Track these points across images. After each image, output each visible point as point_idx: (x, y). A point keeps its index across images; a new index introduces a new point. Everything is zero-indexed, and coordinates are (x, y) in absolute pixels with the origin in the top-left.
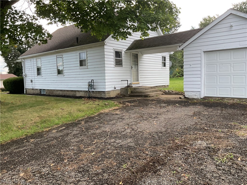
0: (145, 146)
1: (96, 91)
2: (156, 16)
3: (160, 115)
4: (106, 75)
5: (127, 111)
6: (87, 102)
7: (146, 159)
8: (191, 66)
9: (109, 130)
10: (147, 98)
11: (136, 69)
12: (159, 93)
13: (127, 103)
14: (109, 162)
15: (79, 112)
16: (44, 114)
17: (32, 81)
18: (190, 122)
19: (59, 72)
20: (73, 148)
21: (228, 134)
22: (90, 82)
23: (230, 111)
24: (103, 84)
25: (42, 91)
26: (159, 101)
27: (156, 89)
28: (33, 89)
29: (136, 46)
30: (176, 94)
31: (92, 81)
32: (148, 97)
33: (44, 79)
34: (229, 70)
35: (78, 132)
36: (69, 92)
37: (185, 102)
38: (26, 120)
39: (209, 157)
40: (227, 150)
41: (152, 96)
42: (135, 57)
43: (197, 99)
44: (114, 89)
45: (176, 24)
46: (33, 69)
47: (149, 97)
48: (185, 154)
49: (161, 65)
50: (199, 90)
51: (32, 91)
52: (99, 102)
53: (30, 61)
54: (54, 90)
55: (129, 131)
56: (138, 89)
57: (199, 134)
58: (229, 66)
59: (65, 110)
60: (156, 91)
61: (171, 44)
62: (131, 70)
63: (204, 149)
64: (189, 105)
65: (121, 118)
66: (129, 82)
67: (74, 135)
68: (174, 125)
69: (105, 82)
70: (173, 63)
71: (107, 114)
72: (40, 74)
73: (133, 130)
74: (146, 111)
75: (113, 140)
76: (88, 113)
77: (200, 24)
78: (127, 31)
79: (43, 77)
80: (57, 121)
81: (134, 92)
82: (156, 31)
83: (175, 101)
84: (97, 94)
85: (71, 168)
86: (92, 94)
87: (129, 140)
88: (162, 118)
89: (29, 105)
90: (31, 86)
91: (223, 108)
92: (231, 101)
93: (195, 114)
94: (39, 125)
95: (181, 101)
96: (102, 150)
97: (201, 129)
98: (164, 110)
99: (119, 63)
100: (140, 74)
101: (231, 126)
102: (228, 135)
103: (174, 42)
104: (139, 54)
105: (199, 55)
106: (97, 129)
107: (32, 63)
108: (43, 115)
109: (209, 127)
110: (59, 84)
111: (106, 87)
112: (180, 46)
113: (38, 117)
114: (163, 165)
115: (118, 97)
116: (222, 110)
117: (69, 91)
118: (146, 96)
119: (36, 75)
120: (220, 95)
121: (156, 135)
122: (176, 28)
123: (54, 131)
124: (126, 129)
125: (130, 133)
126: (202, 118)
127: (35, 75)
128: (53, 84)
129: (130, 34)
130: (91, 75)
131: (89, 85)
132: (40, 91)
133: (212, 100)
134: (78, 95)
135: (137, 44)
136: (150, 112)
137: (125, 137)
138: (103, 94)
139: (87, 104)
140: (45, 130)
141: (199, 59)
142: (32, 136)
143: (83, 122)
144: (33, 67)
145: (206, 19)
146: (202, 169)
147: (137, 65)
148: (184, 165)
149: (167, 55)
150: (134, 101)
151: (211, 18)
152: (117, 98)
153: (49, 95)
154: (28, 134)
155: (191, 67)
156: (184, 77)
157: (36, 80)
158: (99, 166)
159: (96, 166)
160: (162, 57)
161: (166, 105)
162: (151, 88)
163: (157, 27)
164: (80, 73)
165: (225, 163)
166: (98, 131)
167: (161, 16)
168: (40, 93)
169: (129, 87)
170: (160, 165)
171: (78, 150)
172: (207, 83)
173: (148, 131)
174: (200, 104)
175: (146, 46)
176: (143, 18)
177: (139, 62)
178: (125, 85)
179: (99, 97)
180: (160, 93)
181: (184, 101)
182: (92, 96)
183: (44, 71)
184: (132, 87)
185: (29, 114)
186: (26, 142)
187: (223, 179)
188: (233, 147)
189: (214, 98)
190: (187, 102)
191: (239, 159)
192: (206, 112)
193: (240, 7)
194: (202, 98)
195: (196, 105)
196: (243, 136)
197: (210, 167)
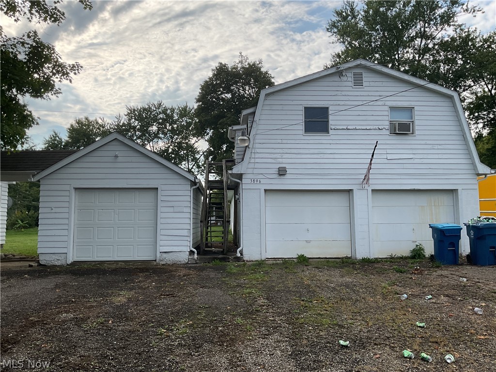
8: (52, 209)
18: (50, 296)
23: (110, 278)
30: (22, 260)
34: (113, 219)
37: (40, 272)
39: (76, 326)
40: (98, 317)
43: (61, 266)
48: (45, 329)
50: (64, 251)
57: (64, 307)
58: (113, 213)
63: (71, 321)
64: (47, 276)
68: (25, 302)
77: (70, 129)
83: (21, 270)
91: (100, 275)
92: (114, 266)
93: (57, 286)
95: (33, 270)
97: (66, 302)
101: (108, 294)
102: (102, 303)
103: (23, 167)
105: (67, 193)
109: (78, 298)
112: (34, 176)
114: (15, 343)
116: (99, 278)
120: (97, 257)
126: (68, 290)
133: (85, 266)
141: (67, 199)
145: (82, 123)
146: (67, 337)
148: (44, 338)
149: (3, 185)
151: (91, 122)
155: (53, 211)
156: (39, 228)
165: (95, 327)
172: (78, 239)
174: (66, 272)
181: (39, 270)
187: (90, 340)
188: (106, 314)
189: (88, 263)
190: (44, 271)
191: (110, 322)
192: (74, 282)
193: (140, 115)
194: (69, 264)
195: (58, 275)
196: (119, 302)
197: (76, 333)
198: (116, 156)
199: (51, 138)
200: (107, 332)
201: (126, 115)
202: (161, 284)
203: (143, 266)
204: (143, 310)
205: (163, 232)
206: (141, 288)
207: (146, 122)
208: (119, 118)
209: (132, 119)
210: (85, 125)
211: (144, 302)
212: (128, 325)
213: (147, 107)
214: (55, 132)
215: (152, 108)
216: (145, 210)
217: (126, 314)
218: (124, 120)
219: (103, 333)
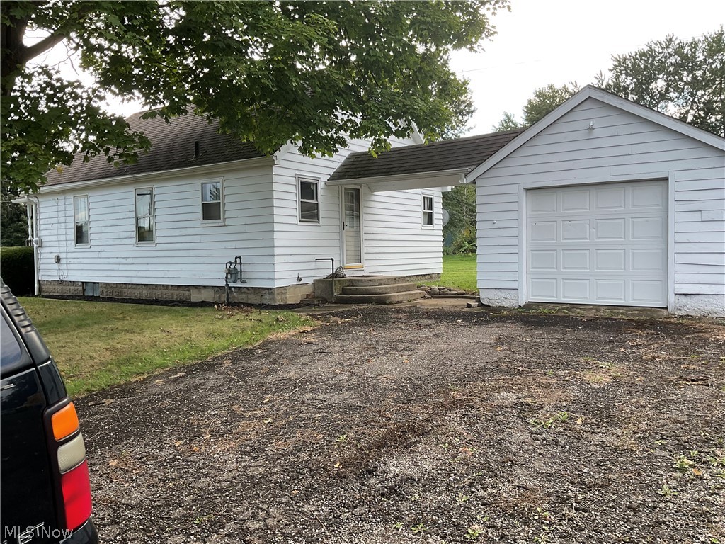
0: (384, 403)
1: (247, 288)
2: (408, 102)
3: (417, 344)
4: (276, 243)
5: (336, 336)
6: (230, 315)
7: (386, 426)
8: (494, 223)
9: (297, 376)
10: (384, 306)
11: (355, 228)
12: (415, 294)
13: (333, 319)
14: (306, 434)
15: (211, 339)
16: (119, 342)
17: (58, 260)
18: (486, 358)
19: (143, 235)
20: (216, 412)
21: (567, 379)
22: (231, 263)
23: (583, 334)
24: (268, 268)
25: (88, 288)
26: (415, 314)
27: (407, 284)
28: (61, 282)
29: (355, 170)
30: (460, 296)
31: (238, 259)
32: (385, 304)
33: (96, 255)
34: (588, 237)
35: (219, 382)
36: (171, 290)
37: (479, 315)
38: (78, 357)
39: (518, 420)
40: (558, 408)
41: (398, 302)
42: (352, 196)
43: (509, 309)
44: (295, 282)
45: (462, 107)
46: (63, 225)
47: (390, 303)
48: (470, 416)
49: (420, 221)
50: (515, 285)
51: (59, 288)
52: (260, 314)
53: (54, 203)
54: (124, 286)
55: (344, 376)
56: (360, 283)
57: (504, 379)
58: (588, 226)
59: (176, 334)
60: (409, 288)
61: (445, 168)
62: (342, 232)
63: (511, 407)
64: (487, 323)
65: (322, 351)
66: (337, 265)
67: (212, 388)
68: (450, 364)
69: (274, 264)
70: (455, 214)
71: (285, 343)
72: (85, 239)
73: (354, 374)
74: (381, 335)
75: (309, 396)
76: (238, 341)
77: (527, 107)
78: (335, 136)
79: (92, 249)
80: (159, 360)
81: (350, 289)
82: (409, 137)
83: (456, 312)
84: (250, 297)
85: (224, 448)
86: (236, 296)
87: (347, 394)
88: (422, 350)
89: (70, 322)
90: (56, 273)
91: (568, 327)
92: (592, 314)
93: (499, 341)
94: (113, 370)
95: (471, 313)
96: (286, 415)
97: (508, 371)
98: (428, 333)
99: (309, 213)
100: (364, 244)
101: (578, 365)
102: (567, 381)
103: (452, 163)
104: (363, 190)
105: (514, 198)
106: (267, 375)
107: (62, 208)
108: (119, 346)
109: (529, 366)
110: (140, 267)
111: (277, 275)
112: (466, 175)
113: (107, 349)
114: (423, 434)
115: (307, 305)
116: (566, 333)
117: (170, 287)
118: (382, 301)
119: (74, 243)
120: (564, 297)
121: (408, 383)
122: (460, 117)
123: (157, 381)
124: (337, 374)
125: (348, 381)
126: (515, 349)
127: (69, 242)
128: (121, 267)
129: (343, 143)
130: (234, 245)
131: (229, 272)
132: (83, 288)
133: (546, 311)
134: (195, 297)
135: (357, 163)
136: (391, 337)
137: (337, 388)
138: (267, 296)
139: (230, 320)
140: (133, 380)
141: (514, 206)
142: (105, 393)
143: (227, 362)
144: (62, 220)
145: (544, 95)
146: (501, 439)
147: (358, 217)
148: (465, 434)
149: (436, 194)
150: (351, 313)
151: (558, 92)
152: (304, 305)
153: (111, 300)
154: (93, 389)
155: (495, 226)
156: (478, 251)
157: (70, 255)
158: (285, 441)
159: (280, 442)
160: (424, 198)
161: (433, 321)
162: (395, 279)
163: (409, 127)
164: (204, 239)
165: (550, 428)
166: (269, 379)
167: (419, 104)
168: (83, 293)
169: (336, 277)
170: (417, 435)
171: (230, 416)
172: (533, 268)
173: (390, 377)
174: (515, 319)
175: (381, 171)
176: (376, 107)
177: (363, 210)
178: (325, 271)
179: (256, 302)
180: (417, 293)
181: (477, 313)
182: (236, 301)
183: (98, 230)
184: (343, 277)
185: (80, 343)
186: (94, 405)
187: (540, 454)
188: (573, 403)
189: (551, 306)
190: (485, 314)
191: (579, 422)
192: (526, 337)
193: (634, 65)
194: (521, 305)
195: (504, 322)
196: (598, 382)
197: (518, 435)
198: (591, 129)
199: (503, 125)
200: (572, 443)
201: (611, 70)
202: (678, 355)
203: (644, 317)
204: (644, 407)
205: (680, 258)
206: (639, 359)
207: (645, 75)
208: (599, 77)
209: (621, 74)
210: (549, 98)
211: (645, 390)
212: (613, 434)
213: (646, 49)
214: (507, 116)
215: (657, 49)
216: (646, 219)
217: (608, 409)
218: (608, 78)
219: (565, 444)
